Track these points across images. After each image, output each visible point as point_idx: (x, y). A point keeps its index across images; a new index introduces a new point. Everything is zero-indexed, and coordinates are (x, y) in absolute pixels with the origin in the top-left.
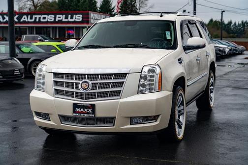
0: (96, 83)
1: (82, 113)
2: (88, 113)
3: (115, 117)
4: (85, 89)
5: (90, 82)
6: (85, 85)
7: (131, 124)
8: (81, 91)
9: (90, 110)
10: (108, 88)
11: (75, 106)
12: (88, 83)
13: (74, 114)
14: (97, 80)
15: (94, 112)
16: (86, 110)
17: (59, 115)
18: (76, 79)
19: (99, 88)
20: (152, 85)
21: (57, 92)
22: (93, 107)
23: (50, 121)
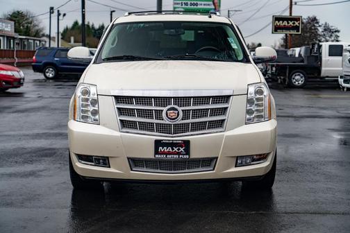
0: (188, 110)
1: (169, 153)
2: (179, 154)
3: (217, 158)
4: (173, 119)
5: (180, 109)
6: (172, 114)
7: (236, 166)
8: (166, 121)
9: (182, 149)
10: (206, 116)
11: (158, 143)
12: (176, 110)
13: (157, 156)
14: (189, 105)
15: (187, 151)
16: (176, 149)
17: (128, 158)
18: (156, 105)
19: (193, 117)
20: (262, 111)
21: (124, 124)
22: (187, 144)
23: (109, 167)
